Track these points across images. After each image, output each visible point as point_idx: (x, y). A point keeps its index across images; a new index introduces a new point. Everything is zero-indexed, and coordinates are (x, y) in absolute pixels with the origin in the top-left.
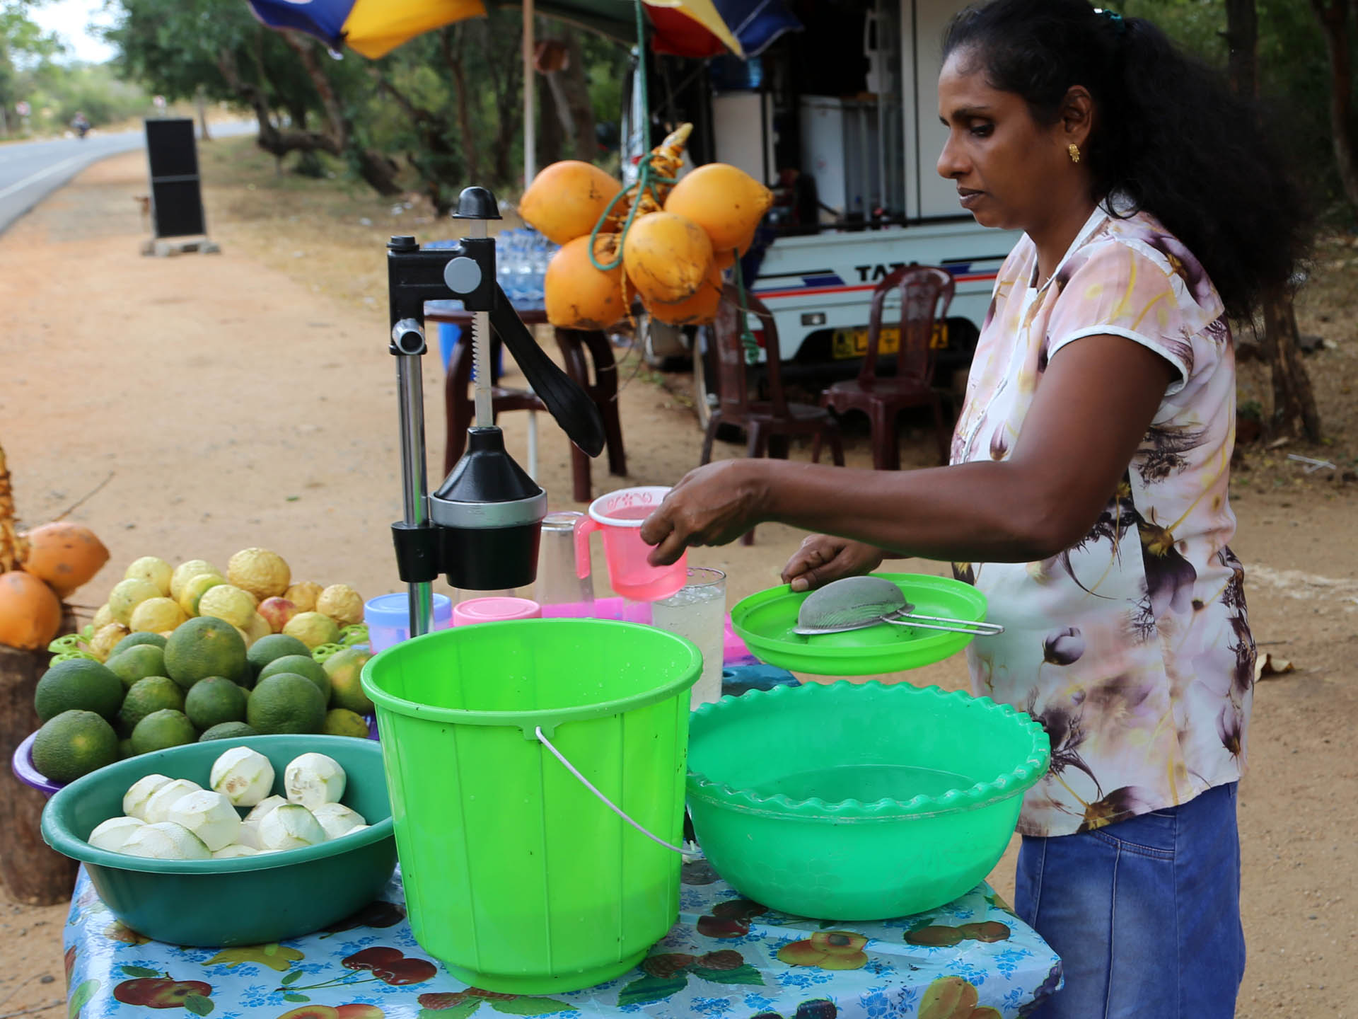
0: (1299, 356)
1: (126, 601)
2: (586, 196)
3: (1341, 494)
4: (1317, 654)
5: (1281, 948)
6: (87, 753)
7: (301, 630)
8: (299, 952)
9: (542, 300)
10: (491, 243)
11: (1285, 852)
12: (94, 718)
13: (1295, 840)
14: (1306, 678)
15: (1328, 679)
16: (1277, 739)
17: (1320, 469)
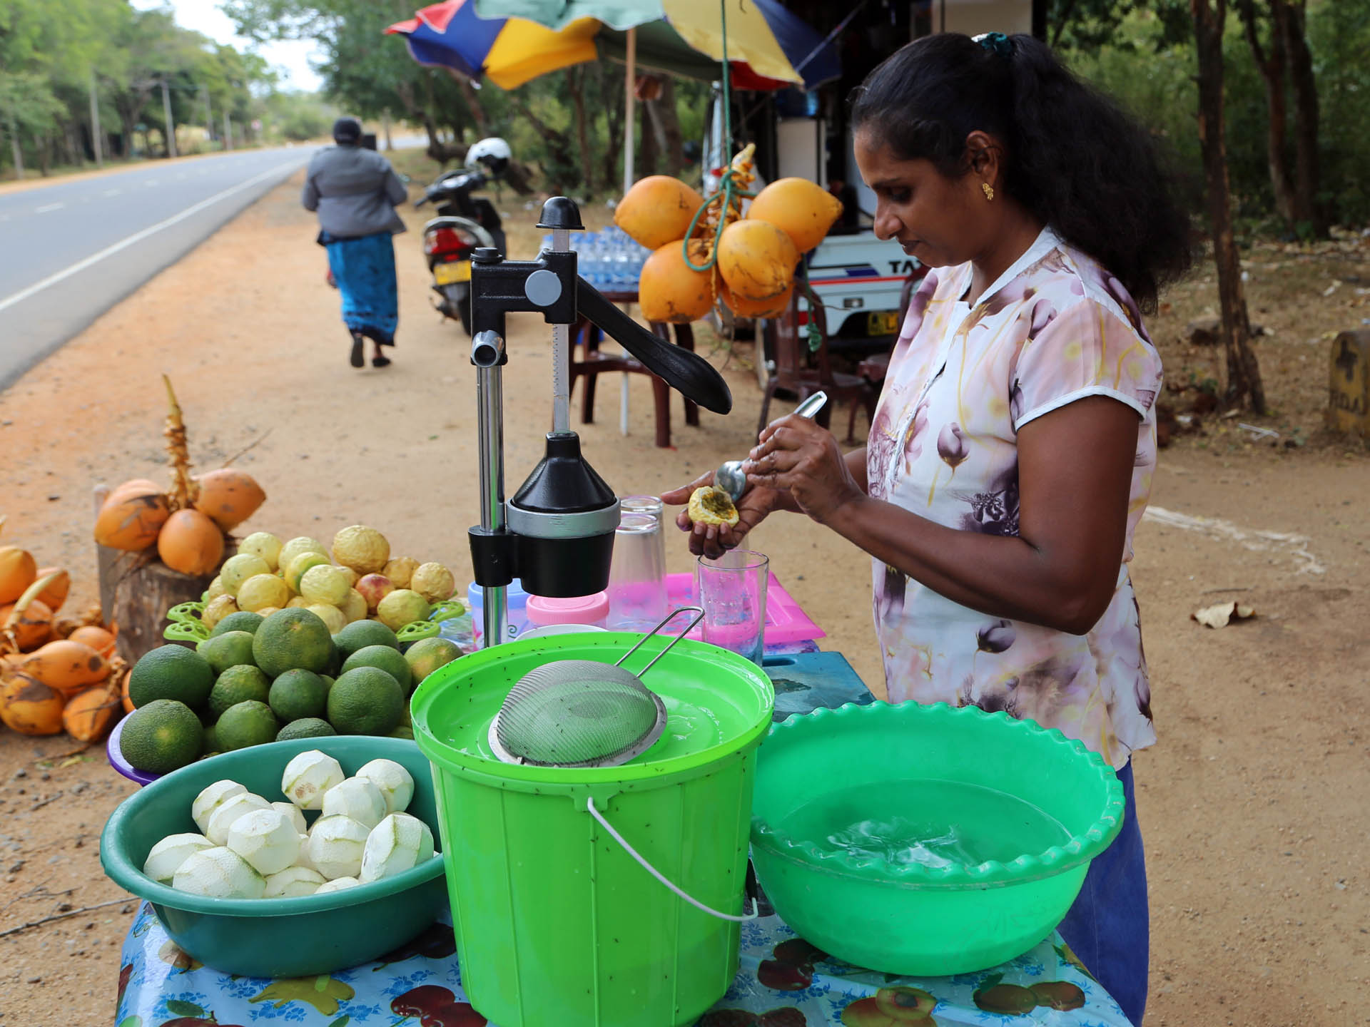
0: (1250, 343)
1: (235, 576)
2: (677, 206)
3: (1283, 458)
4: (1274, 601)
5: (1262, 882)
6: (170, 745)
7: (394, 608)
8: (350, 988)
9: (637, 283)
10: (573, 256)
11: (1260, 789)
12: (179, 709)
13: (1268, 778)
14: (1267, 624)
15: (1287, 626)
16: (1247, 681)
17: (1266, 437)
